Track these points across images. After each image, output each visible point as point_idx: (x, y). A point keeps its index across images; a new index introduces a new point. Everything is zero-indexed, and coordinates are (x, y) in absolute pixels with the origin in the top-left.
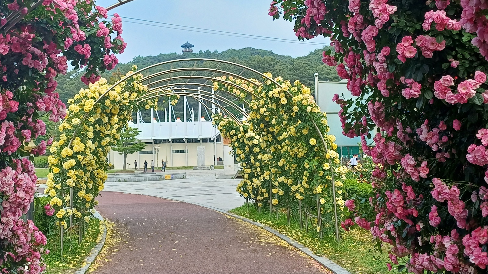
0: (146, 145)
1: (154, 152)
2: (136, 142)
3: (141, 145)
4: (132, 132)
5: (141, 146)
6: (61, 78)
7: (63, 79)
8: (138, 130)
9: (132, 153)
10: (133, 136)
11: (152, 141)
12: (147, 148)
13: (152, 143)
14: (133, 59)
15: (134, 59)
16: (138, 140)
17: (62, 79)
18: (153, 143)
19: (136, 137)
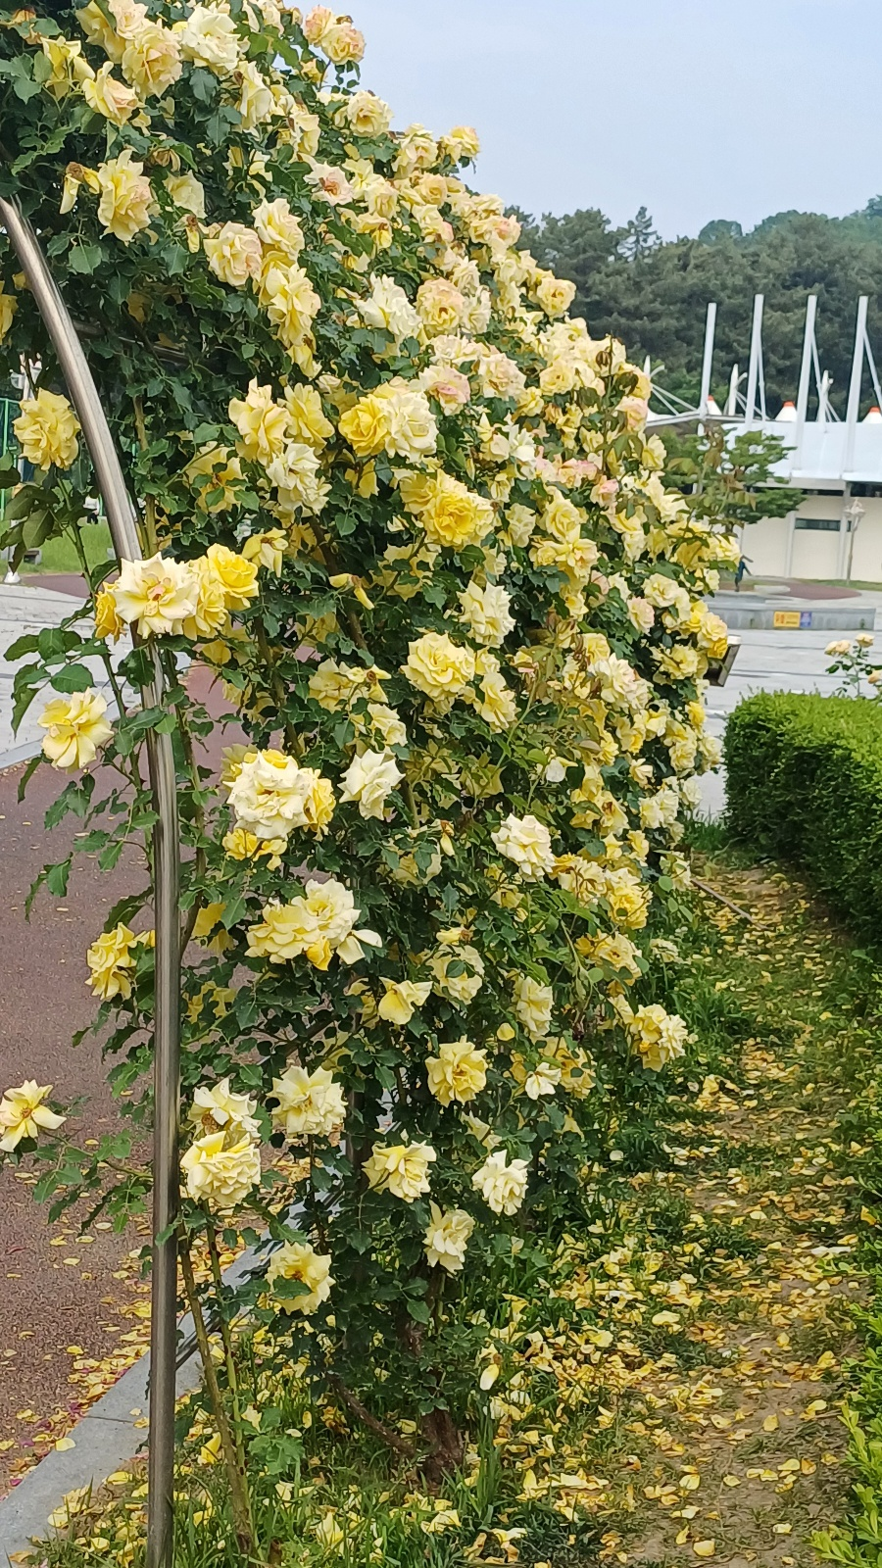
0: (804, 499)
1: (844, 526)
2: (771, 483)
3: (787, 496)
4: (760, 450)
5: (785, 501)
6: (585, 251)
7: (591, 253)
8: (785, 444)
9: (753, 520)
10: (764, 461)
11: (842, 487)
12: (811, 510)
13: (839, 493)
14: (867, 204)
15: (872, 204)
16: (780, 480)
17: (588, 254)
18: (847, 494)
19: (771, 468)
